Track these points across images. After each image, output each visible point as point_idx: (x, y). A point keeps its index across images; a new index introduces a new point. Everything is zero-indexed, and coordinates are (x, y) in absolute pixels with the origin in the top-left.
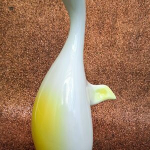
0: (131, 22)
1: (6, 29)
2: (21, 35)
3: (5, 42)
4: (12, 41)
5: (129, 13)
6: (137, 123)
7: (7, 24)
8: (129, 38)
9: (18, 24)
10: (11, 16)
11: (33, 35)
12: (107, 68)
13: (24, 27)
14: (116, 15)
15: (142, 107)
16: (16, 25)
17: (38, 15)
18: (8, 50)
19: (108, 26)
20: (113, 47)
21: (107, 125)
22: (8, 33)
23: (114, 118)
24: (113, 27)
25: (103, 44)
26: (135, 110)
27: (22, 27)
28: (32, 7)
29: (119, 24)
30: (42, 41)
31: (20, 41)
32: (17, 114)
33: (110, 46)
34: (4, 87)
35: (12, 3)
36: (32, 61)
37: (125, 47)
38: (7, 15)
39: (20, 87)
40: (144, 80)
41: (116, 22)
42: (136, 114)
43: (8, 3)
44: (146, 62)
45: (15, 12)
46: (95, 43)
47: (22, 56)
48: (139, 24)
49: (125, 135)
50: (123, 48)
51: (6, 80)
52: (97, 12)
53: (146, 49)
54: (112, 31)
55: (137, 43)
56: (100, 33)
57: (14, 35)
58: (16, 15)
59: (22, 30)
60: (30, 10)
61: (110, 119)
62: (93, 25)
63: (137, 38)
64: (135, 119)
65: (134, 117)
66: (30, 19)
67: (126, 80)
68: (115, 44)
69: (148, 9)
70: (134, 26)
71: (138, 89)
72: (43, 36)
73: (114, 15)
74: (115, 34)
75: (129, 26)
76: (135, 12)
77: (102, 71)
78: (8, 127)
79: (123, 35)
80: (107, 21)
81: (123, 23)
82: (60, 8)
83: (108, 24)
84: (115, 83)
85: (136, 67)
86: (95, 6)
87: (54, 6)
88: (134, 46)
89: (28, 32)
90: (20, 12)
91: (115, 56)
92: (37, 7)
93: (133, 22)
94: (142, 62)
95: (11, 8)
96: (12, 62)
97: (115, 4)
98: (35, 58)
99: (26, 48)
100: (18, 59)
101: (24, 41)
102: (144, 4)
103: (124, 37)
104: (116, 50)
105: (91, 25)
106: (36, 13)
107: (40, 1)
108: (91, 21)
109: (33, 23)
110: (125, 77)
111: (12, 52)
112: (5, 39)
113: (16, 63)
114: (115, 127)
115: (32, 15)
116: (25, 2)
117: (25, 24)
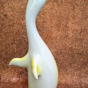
1: (2, 28)
2: (11, 32)
3: (2, 36)
4: (6, 35)
5: (76, 18)
7: (3, 25)
8: (76, 33)
9: (9, 25)
10: (5, 20)
11: (18, 32)
12: (63, 51)
13: (13, 27)
14: (68, 19)
15: (83, 74)
16: (8, 25)
18: (3, 40)
19: (63, 25)
20: (66, 38)
21: (63, 85)
22: (3, 30)
23: (67, 80)
24: (66, 26)
25: (60, 36)
27: (12, 27)
29: (70, 24)
30: (24, 35)
31: (11, 35)
35: (5, 12)
36: (18, 47)
37: (73, 38)
38: (3, 19)
40: (85, 58)
41: (68, 23)
42: (80, 78)
43: (3, 12)
44: (86, 47)
45: (7, 18)
46: (56, 36)
47: (12, 44)
52: (56, 17)
53: (86, 39)
54: (66, 29)
55: (81, 36)
56: (59, 30)
57: (7, 32)
61: (64, 81)
62: (54, 25)
63: (81, 33)
64: (79, 81)
66: (17, 22)
67: (74, 58)
68: (68, 36)
69: (87, 15)
70: (79, 25)
71: (81, 63)
72: (24, 32)
73: (67, 19)
74: (67, 30)
75: (76, 25)
76: (79, 17)
77: (60, 53)
79: (72, 31)
80: (63, 23)
81: (73, 24)
83: (63, 24)
84: (67, 59)
85: (80, 50)
86: (55, 14)
88: (78, 37)
89: (15, 30)
90: (11, 18)
91: (67, 44)
92: (21, 14)
93: (78, 23)
94: (83, 47)
95: (5, 16)
97: (67, 12)
98: (20, 45)
99: (14, 39)
100: (9, 46)
101: (13, 35)
102: (85, 12)
103: (73, 32)
104: (68, 40)
105: (53, 25)
106: (20, 18)
107: (22, 11)
108: (53, 23)
109: (18, 24)
110: (73, 56)
111: (6, 42)
112: (2, 34)
113: (9, 49)
114: (68, 86)
115: (17, 19)
116: (13, 12)
117: (14, 25)
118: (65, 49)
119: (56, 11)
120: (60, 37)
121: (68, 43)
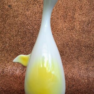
0: (84, 14)
1: (6, 19)
2: (16, 23)
3: (6, 27)
4: (10, 27)
5: (83, 9)
6: (88, 78)
7: (7, 16)
8: (83, 24)
10: (9, 11)
11: (23, 23)
12: (69, 43)
13: (18, 18)
15: (91, 68)
16: (13, 16)
17: (26, 10)
18: (7, 32)
19: (70, 17)
20: (73, 30)
21: (69, 79)
22: (7, 21)
23: (73, 74)
24: (73, 18)
26: (87, 69)
27: (16, 18)
28: (22, 5)
29: (76, 15)
30: (28, 26)
31: (15, 26)
32: (13, 72)
33: (71, 29)
34: (5, 55)
35: (10, 3)
36: (22, 39)
38: (7, 10)
39: (15, 55)
40: (93, 50)
41: (75, 14)
42: (87, 72)
43: (8, 3)
45: (12, 8)
46: (62, 27)
47: (16, 36)
48: (89, 15)
49: (80, 85)
50: (79, 31)
51: (6, 51)
52: (62, 8)
54: (72, 20)
55: (88, 27)
56: (65, 21)
57: (11, 23)
58: (13, 10)
59: (16, 20)
60: (21, 7)
61: (71, 75)
63: (88, 24)
64: (87, 75)
65: (86, 74)
66: (21, 12)
67: (81, 51)
68: (74, 28)
70: (86, 16)
71: (89, 56)
72: (29, 23)
73: (73, 10)
74: (74, 22)
75: (83, 17)
76: (87, 8)
77: (66, 45)
78: (7, 80)
79: (79, 22)
80: (69, 14)
81: (79, 15)
82: (40, 6)
84: (74, 52)
85: (87, 42)
86: (62, 5)
87: (36, 4)
88: (86, 29)
89: (20, 21)
90: (15, 8)
92: (26, 5)
94: (91, 40)
95: (10, 6)
96: (10, 39)
97: (74, 3)
98: (24, 37)
99: (18, 31)
100: (13, 38)
101: (18, 27)
102: (92, 3)
103: (80, 24)
104: (75, 32)
105: (59, 17)
106: (25, 9)
107: (27, 2)
108: (59, 14)
109: (23, 15)
110: (80, 49)
111: (10, 34)
112: (6, 25)
113: (12, 40)
114: (74, 80)
115: (22, 10)
116: (18, 2)
117: (18, 16)
118: (72, 42)
119: (62, 2)
120: (66, 29)
121: (75, 35)
